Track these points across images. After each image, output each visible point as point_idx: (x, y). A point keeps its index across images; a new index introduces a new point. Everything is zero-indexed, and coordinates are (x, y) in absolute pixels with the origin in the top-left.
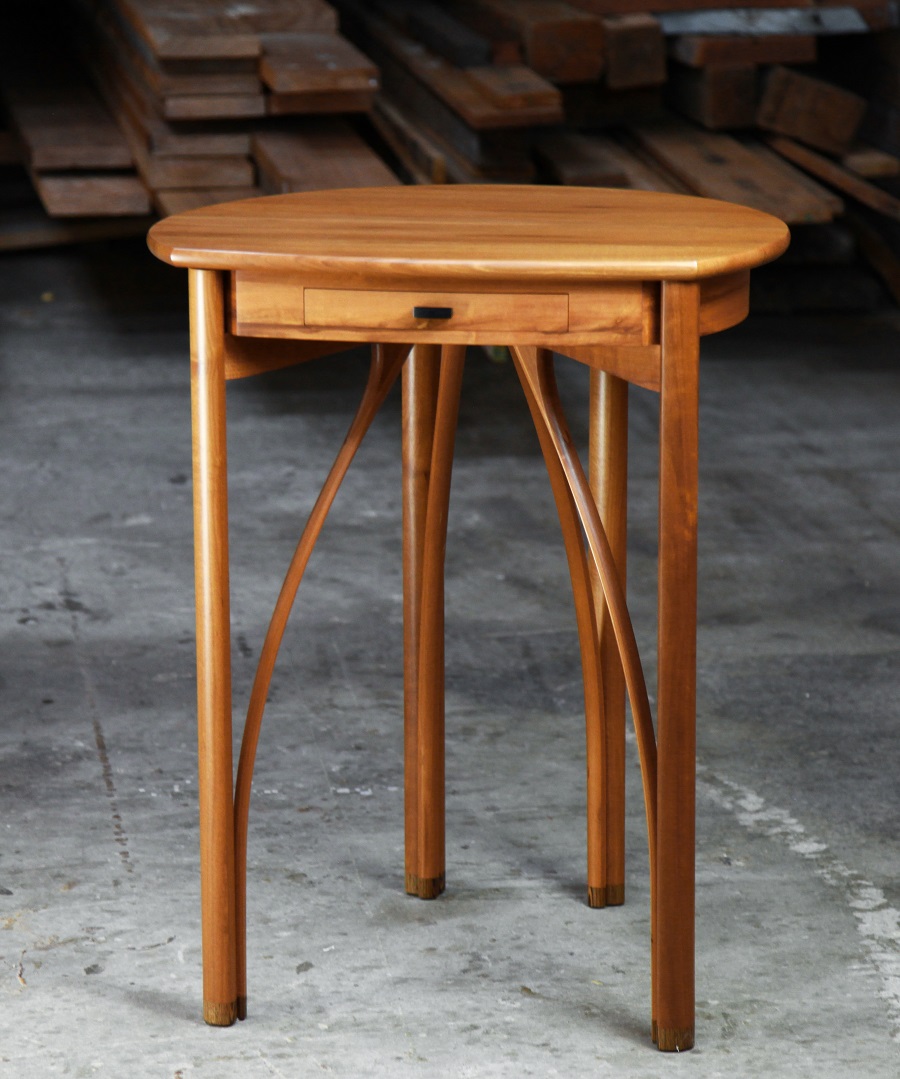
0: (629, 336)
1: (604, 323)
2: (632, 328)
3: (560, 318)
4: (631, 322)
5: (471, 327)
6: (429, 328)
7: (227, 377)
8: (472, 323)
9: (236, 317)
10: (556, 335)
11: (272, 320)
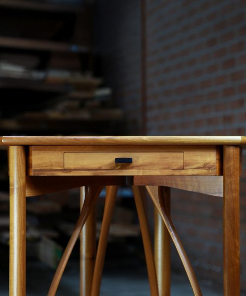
0: (210, 171)
1: (199, 165)
2: (212, 167)
3: (180, 163)
4: (211, 165)
5: (141, 168)
6: (121, 169)
7: (27, 196)
8: (141, 166)
9: (32, 167)
10: (178, 171)
11: (49, 168)
